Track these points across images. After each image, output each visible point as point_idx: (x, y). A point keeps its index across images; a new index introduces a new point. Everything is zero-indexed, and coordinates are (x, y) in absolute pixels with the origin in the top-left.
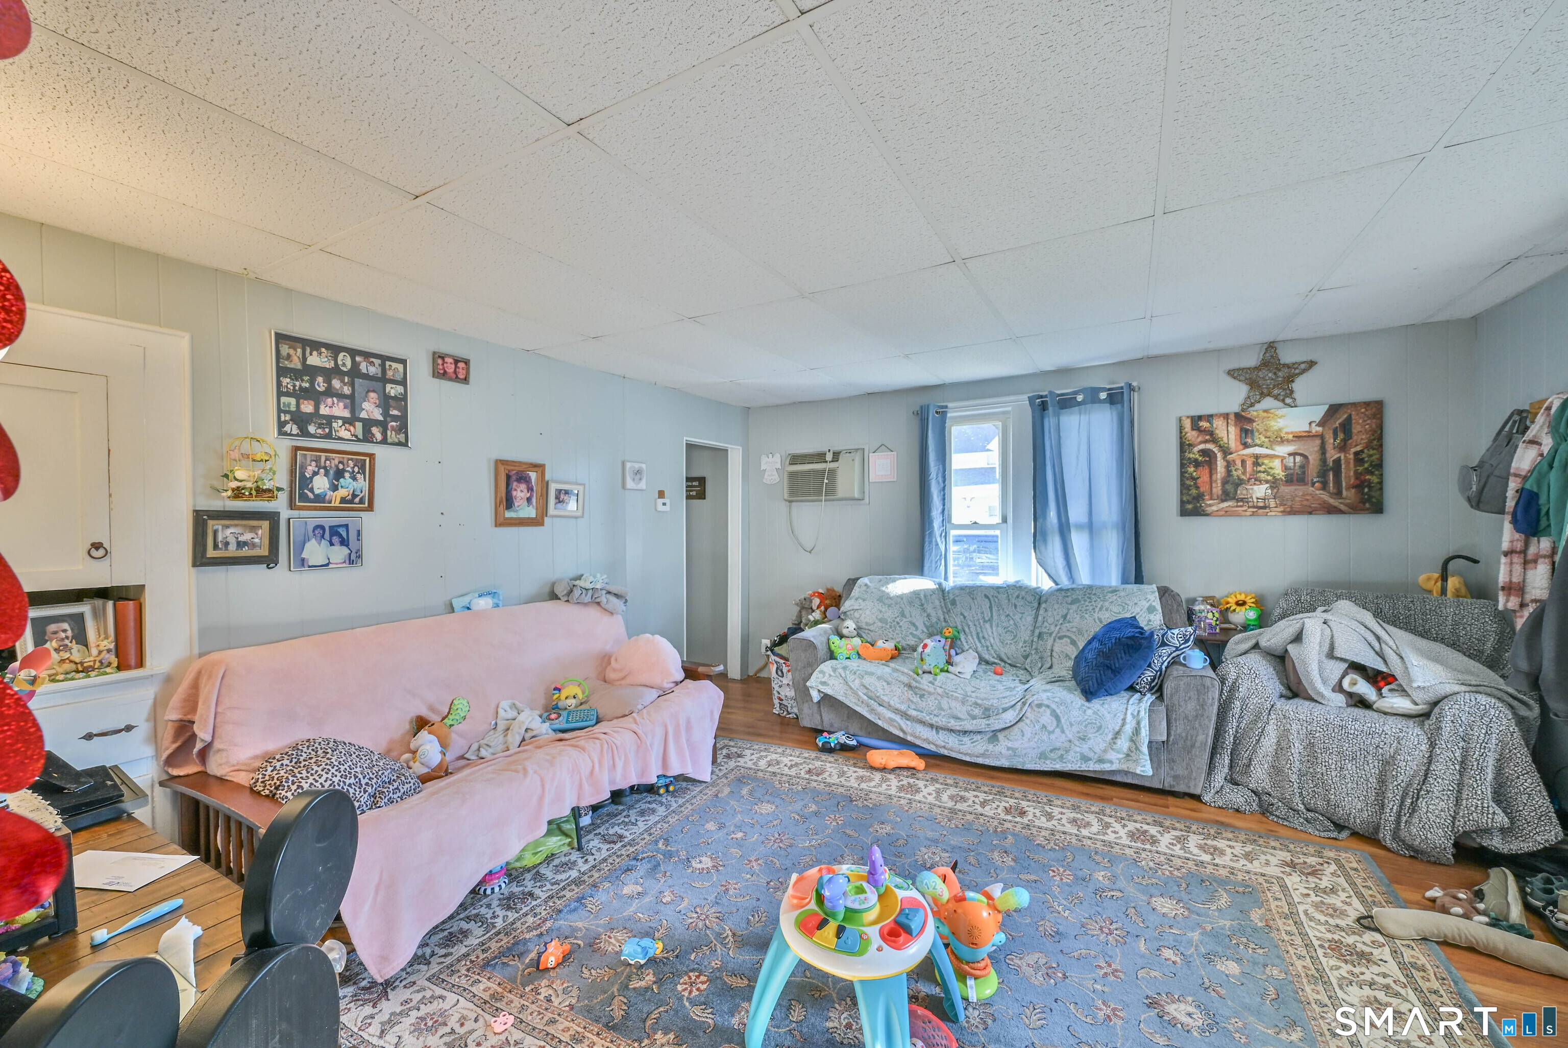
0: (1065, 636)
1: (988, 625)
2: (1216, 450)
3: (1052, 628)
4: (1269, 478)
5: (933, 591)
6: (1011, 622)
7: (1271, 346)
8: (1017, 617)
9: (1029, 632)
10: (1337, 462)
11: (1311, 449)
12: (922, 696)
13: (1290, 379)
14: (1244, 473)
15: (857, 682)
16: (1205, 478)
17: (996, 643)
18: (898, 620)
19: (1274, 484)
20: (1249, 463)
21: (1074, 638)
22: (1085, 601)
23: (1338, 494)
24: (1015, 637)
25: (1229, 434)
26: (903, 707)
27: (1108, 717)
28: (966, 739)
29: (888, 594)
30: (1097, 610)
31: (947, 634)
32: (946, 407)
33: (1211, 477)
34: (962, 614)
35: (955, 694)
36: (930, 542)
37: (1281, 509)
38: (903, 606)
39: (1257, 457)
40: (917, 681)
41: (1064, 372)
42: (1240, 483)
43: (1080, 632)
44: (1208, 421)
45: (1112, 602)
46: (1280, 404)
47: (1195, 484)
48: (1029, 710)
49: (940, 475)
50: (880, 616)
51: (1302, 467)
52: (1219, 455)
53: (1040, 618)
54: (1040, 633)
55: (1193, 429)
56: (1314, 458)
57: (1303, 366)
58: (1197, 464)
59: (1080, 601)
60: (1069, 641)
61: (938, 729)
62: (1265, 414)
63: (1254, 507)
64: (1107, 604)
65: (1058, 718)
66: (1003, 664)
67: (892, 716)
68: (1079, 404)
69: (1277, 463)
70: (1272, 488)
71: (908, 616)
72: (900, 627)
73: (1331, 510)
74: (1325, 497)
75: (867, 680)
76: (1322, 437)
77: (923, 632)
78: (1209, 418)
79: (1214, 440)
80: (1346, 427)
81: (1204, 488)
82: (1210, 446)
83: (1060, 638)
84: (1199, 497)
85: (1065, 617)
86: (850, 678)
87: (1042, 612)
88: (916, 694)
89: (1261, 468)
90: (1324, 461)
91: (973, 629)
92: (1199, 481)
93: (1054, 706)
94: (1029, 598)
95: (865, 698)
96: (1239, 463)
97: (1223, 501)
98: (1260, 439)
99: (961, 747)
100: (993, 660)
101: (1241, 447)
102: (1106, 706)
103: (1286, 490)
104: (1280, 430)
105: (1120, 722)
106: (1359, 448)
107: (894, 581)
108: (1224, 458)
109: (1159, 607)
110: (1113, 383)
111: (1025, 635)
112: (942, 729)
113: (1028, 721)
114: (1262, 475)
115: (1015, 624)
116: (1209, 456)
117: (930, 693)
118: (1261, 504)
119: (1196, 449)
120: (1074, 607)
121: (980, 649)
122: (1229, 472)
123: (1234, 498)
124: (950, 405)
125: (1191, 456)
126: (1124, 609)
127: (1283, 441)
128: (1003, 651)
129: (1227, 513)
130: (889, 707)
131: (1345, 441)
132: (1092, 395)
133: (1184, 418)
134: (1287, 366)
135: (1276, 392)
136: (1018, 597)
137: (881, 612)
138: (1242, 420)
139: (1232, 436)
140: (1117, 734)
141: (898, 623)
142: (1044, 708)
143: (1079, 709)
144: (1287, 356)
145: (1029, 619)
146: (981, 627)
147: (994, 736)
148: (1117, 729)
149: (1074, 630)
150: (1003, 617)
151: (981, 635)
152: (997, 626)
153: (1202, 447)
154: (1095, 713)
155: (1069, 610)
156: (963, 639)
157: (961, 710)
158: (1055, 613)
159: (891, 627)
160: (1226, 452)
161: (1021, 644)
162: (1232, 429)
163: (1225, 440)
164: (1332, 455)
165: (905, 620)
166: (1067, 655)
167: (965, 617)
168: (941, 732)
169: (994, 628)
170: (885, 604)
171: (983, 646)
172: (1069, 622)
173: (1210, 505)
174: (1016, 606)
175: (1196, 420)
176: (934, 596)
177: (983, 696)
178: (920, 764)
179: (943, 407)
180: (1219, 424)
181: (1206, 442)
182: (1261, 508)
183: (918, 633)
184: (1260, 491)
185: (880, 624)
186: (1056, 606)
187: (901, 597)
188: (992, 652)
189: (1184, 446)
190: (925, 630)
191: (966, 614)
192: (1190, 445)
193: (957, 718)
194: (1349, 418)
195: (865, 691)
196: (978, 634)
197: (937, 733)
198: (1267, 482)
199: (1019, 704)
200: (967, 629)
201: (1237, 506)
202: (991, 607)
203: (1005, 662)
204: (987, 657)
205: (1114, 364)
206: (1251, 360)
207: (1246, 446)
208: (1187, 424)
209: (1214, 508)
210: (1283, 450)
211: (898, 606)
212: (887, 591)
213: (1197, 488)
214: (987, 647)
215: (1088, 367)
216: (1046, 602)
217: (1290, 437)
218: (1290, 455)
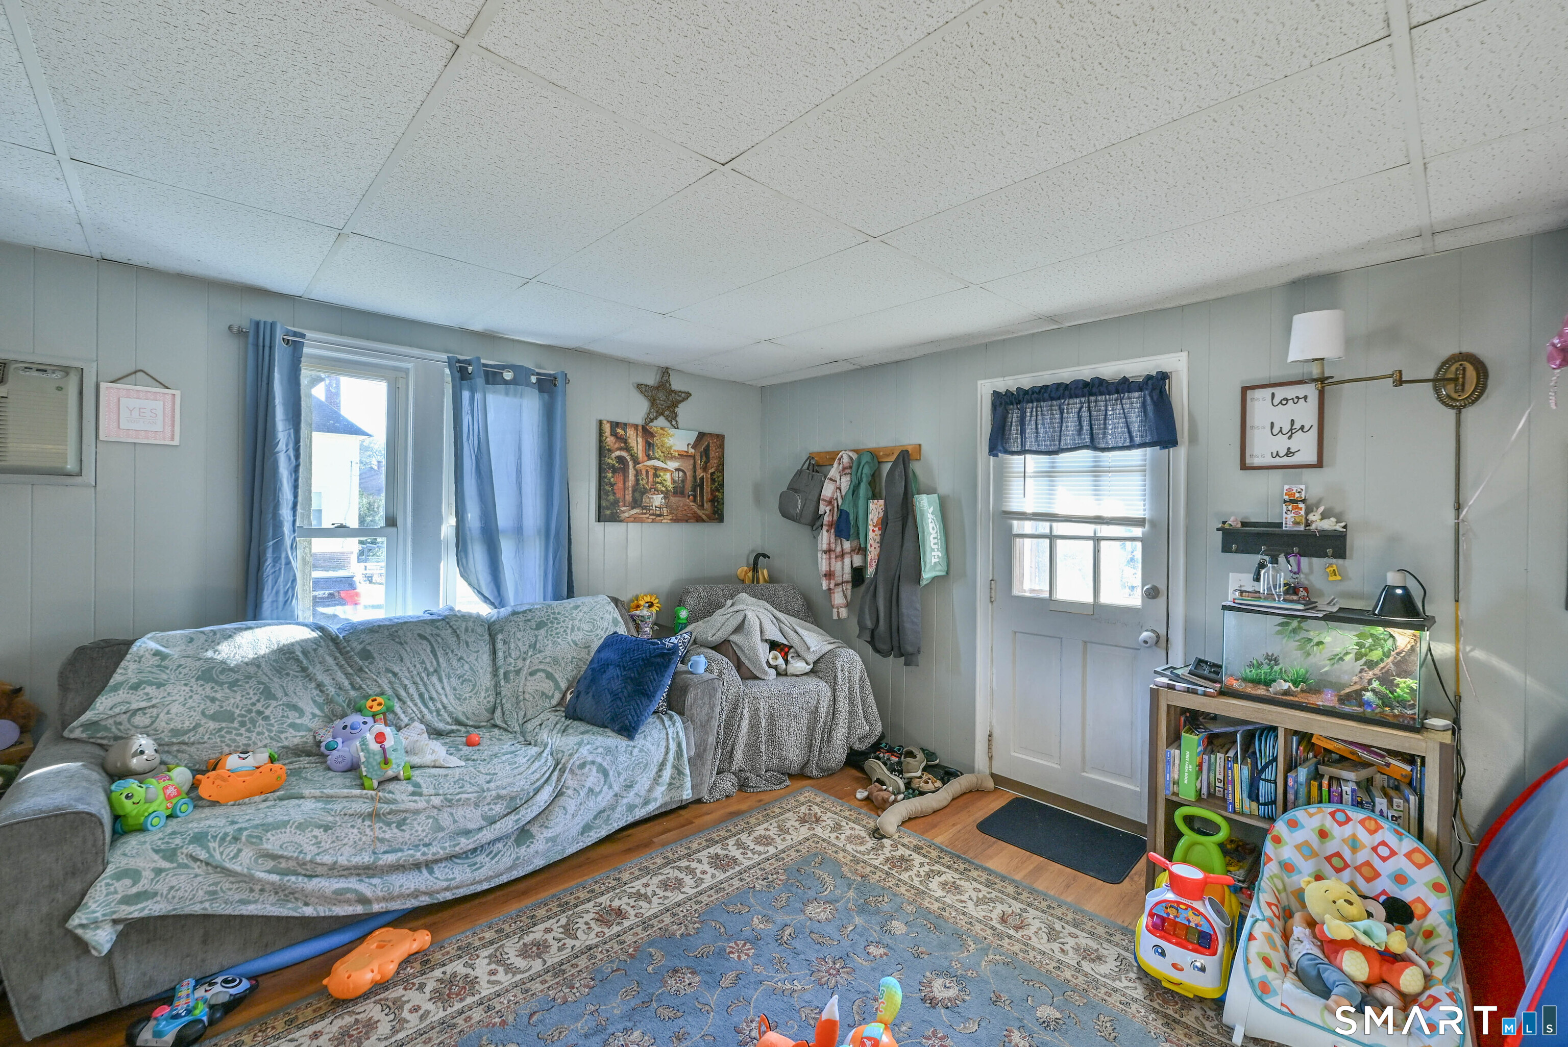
0: (538, 670)
1: (434, 679)
2: (628, 458)
3: (520, 663)
4: (664, 489)
5: (315, 641)
6: (466, 667)
7: (665, 372)
8: (472, 658)
9: (489, 676)
10: (702, 479)
11: (687, 466)
12: (400, 825)
13: (675, 404)
14: (647, 483)
15: (247, 855)
16: (620, 485)
17: (450, 700)
18: (259, 706)
19: (666, 496)
20: (651, 474)
21: (550, 670)
22: (552, 623)
23: (702, 506)
24: (474, 686)
25: (637, 444)
26: (366, 858)
27: (652, 748)
28: (481, 858)
29: (223, 662)
30: (569, 631)
31: (376, 708)
32: (303, 336)
33: (624, 484)
34: (388, 670)
35: (464, 796)
36: (276, 560)
37: (669, 517)
38: (265, 679)
39: (656, 469)
40: (388, 802)
41: (489, 338)
42: (644, 492)
43: (555, 661)
44: (623, 429)
45: (581, 620)
46: (668, 424)
47: (613, 490)
48: (570, 776)
49: (291, 446)
50: (213, 709)
51: (683, 481)
52: (631, 463)
53: (500, 654)
54: (505, 673)
55: (611, 435)
56: (689, 474)
57: (683, 395)
58: (615, 470)
59: (546, 625)
60: (543, 675)
61: (429, 865)
62: (661, 431)
63: (653, 515)
64: (577, 623)
65: (605, 774)
66: (463, 729)
67: (341, 884)
68: (506, 383)
69: (668, 476)
70: (665, 498)
71: (280, 694)
72: (266, 718)
73: (699, 519)
74: (695, 508)
75: (272, 843)
76: (694, 457)
77: (314, 715)
78: (624, 426)
79: (628, 449)
80: (706, 451)
81: (619, 495)
82: (624, 454)
83: (532, 674)
84: (616, 503)
85: (533, 646)
86: (221, 854)
87: (500, 645)
88: (389, 824)
89: (658, 480)
90: (695, 477)
91: (412, 690)
92: (615, 487)
93: (599, 760)
94: (480, 630)
95: (275, 878)
96: (644, 473)
97: (633, 508)
98: (658, 453)
99: (477, 873)
100: (449, 727)
101: (646, 458)
102: (649, 738)
103: (673, 500)
104: (670, 447)
105: (663, 750)
106: (713, 470)
107: (229, 636)
108: (634, 467)
109: (620, 619)
110: (540, 368)
111: (486, 680)
112: (436, 861)
113: (570, 792)
114: (659, 486)
115: (471, 668)
116: (624, 464)
117: (416, 812)
118: (658, 512)
119: (613, 455)
120: (542, 632)
121: (428, 716)
122: (637, 480)
123: (640, 506)
124: (309, 334)
125: (610, 461)
126: (594, 626)
127: (672, 458)
128: (459, 710)
129: (635, 519)
130: (334, 870)
131: (706, 463)
132: (521, 376)
133: (605, 422)
134: (675, 392)
135: (667, 413)
136: (466, 630)
137: (213, 700)
138: (646, 432)
139: (640, 447)
140: (662, 765)
141: (259, 713)
142: (588, 767)
143: (625, 751)
144: (677, 384)
145: (486, 658)
146: (425, 685)
147: (523, 834)
148: (661, 759)
149: (548, 660)
150: (455, 663)
151: (426, 696)
152: (449, 677)
153: (618, 453)
154: (641, 751)
155: (536, 636)
156: (398, 710)
157: (471, 817)
158: (520, 644)
159: (243, 724)
160: (636, 461)
161: (483, 694)
162: (640, 440)
163: (635, 449)
164: (700, 474)
165: (274, 703)
166: (543, 693)
167: (395, 675)
168: (436, 868)
169: (445, 681)
170: (221, 684)
171: (430, 712)
172: (540, 652)
173: (623, 512)
174: (467, 643)
175: (615, 425)
176: (321, 651)
177: (505, 781)
178: (422, 939)
179: (295, 334)
180: (631, 433)
181: (621, 449)
182: (657, 516)
183: (305, 721)
184: (657, 500)
185: (212, 725)
186: (519, 635)
187: (256, 663)
188: (446, 715)
189: (602, 451)
190: (317, 712)
191: (396, 670)
192: (609, 450)
193: (467, 833)
194: (708, 446)
195: (271, 864)
196: (421, 696)
197: (431, 872)
198: (662, 492)
199: (556, 773)
200: (403, 693)
201: (642, 514)
202: (433, 651)
203: (466, 725)
204: (441, 726)
205: (541, 345)
206: (651, 380)
207: (650, 458)
208: (607, 428)
209: (626, 515)
210: (672, 465)
211: (253, 682)
212: (219, 657)
213: (614, 494)
214: (438, 711)
215: (513, 340)
216: (501, 631)
217: (676, 454)
218: (676, 470)
